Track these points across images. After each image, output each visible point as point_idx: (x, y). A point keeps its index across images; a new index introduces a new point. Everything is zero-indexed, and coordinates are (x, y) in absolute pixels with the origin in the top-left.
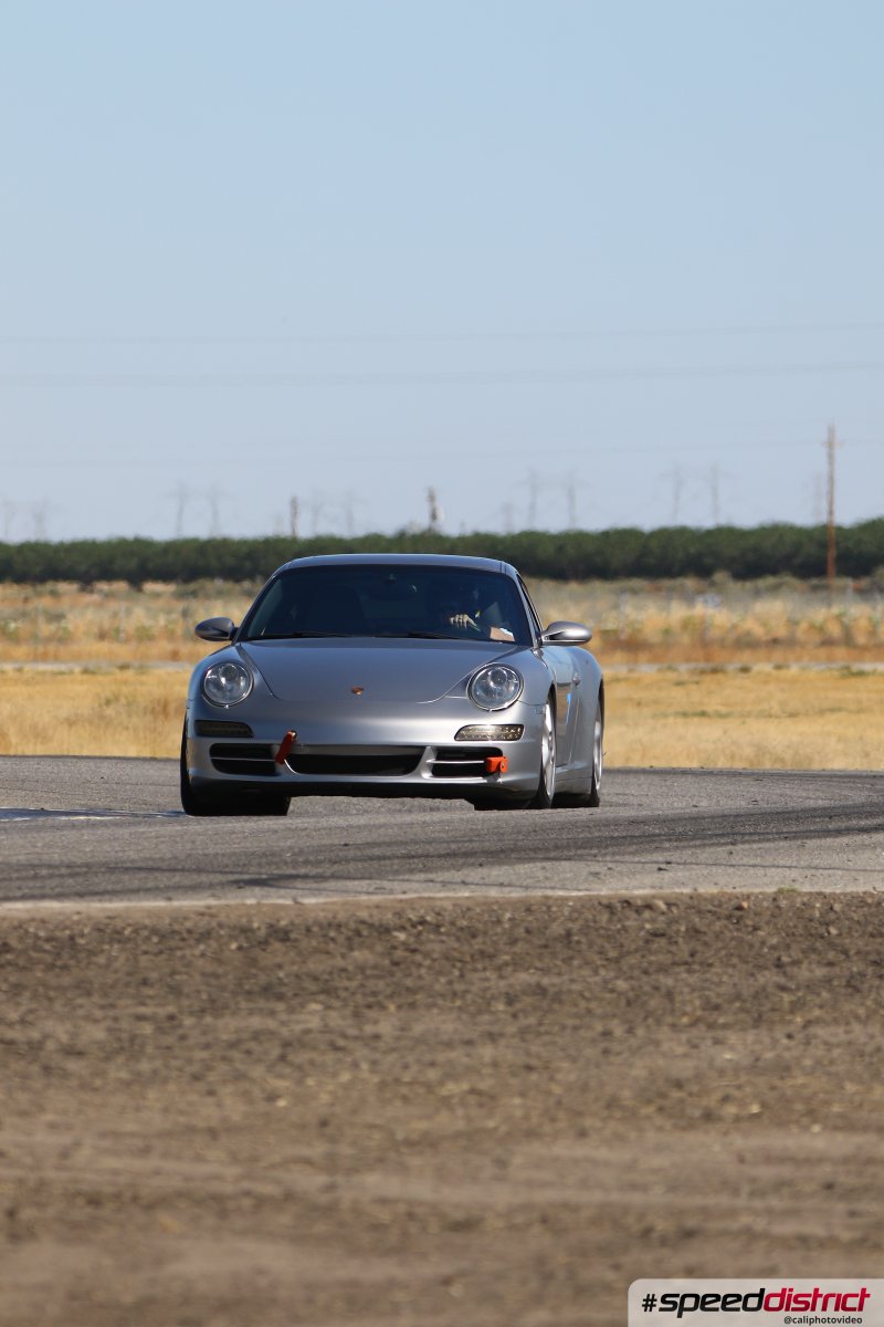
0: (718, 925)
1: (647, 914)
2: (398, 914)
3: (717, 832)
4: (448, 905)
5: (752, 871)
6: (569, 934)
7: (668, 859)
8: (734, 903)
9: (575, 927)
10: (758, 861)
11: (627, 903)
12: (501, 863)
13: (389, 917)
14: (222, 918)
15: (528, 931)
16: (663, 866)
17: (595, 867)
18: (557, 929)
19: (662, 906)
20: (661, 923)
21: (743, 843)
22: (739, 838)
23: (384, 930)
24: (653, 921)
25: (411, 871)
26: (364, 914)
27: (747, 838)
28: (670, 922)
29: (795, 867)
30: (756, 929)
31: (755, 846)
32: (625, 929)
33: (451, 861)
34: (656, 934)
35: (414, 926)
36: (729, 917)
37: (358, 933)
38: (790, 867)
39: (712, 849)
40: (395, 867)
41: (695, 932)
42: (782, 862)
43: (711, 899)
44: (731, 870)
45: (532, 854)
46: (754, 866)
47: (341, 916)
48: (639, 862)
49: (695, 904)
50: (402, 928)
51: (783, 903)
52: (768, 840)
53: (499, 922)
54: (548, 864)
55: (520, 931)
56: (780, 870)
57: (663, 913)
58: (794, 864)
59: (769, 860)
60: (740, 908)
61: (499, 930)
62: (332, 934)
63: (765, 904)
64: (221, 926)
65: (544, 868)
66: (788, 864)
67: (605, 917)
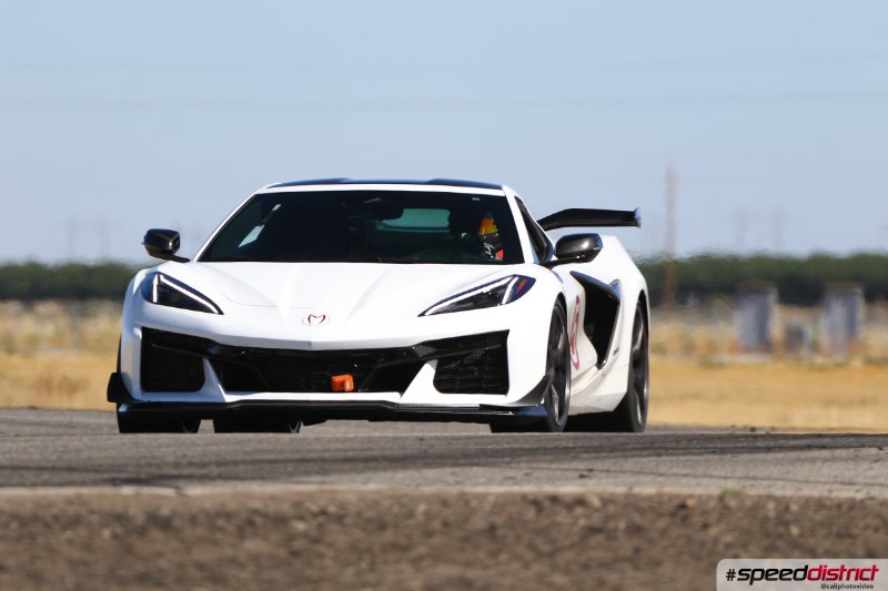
0: (662, 523)
1: (579, 510)
2: (298, 504)
3: (637, 446)
4: (352, 498)
5: (684, 480)
6: (492, 529)
7: (591, 467)
8: (676, 502)
9: (499, 520)
10: (689, 471)
11: (554, 499)
12: (406, 467)
13: (286, 508)
14: (95, 505)
15: (446, 524)
16: (585, 473)
17: (511, 473)
18: (479, 523)
19: (596, 502)
20: (596, 519)
21: (667, 455)
22: (662, 451)
23: (280, 521)
24: (587, 516)
25: (307, 473)
26: (257, 505)
27: (670, 451)
28: (608, 518)
29: (731, 478)
30: (705, 526)
31: (682, 458)
32: (555, 525)
33: (348, 466)
34: (593, 530)
35: (315, 515)
36: (673, 515)
37: (251, 523)
38: (726, 478)
39: (636, 460)
40: (290, 469)
41: (635, 530)
42: (715, 473)
43: (650, 498)
44: (660, 479)
45: (439, 461)
46: (685, 475)
47: (232, 506)
48: (557, 469)
49: (632, 503)
50: (301, 518)
51: (733, 503)
52: (695, 454)
53: (411, 515)
54: (457, 470)
55: (436, 525)
56: (714, 480)
57: (597, 510)
58: (729, 475)
59: (701, 470)
60: (683, 506)
61: (412, 522)
62: (221, 522)
63: (712, 504)
64: (92, 512)
65: (453, 473)
66: (723, 474)
67: (531, 513)
